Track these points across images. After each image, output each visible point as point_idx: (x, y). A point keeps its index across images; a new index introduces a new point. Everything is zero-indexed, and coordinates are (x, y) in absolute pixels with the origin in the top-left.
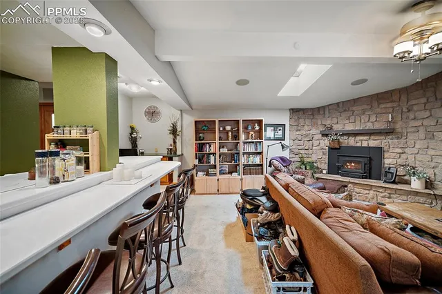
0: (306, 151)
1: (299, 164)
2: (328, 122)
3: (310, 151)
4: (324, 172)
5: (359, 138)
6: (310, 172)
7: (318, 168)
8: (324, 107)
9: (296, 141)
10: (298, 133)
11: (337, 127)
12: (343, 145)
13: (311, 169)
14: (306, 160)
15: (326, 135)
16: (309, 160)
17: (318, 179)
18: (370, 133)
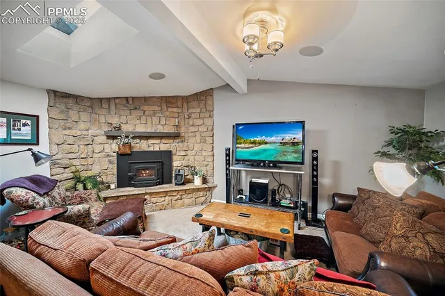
0: (83, 162)
1: (71, 183)
2: (115, 120)
3: (90, 161)
4: (113, 186)
5: (151, 141)
6: (94, 191)
7: (102, 183)
8: (109, 100)
9: (66, 147)
10: (68, 132)
11: (127, 128)
12: (135, 150)
13: (94, 188)
14: (84, 175)
15: (114, 138)
16: (89, 174)
17: (105, 199)
18: (161, 136)
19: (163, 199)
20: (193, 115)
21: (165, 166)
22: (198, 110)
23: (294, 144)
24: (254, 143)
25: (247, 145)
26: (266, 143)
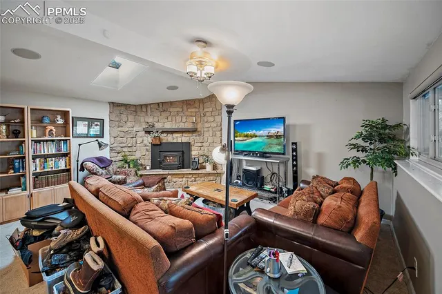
0: (129, 149)
1: (121, 163)
2: (150, 120)
3: (134, 149)
4: (148, 168)
5: (175, 135)
6: (133, 170)
7: (142, 165)
8: (146, 105)
9: (118, 139)
10: (120, 129)
11: (158, 126)
12: (164, 141)
13: (134, 167)
14: (130, 158)
15: (149, 132)
16: (133, 158)
17: (141, 176)
18: (182, 131)
19: (181, 180)
20: (207, 114)
21: (185, 155)
22: (211, 109)
23: (278, 137)
24: (247, 136)
25: (241, 139)
26: (256, 136)
